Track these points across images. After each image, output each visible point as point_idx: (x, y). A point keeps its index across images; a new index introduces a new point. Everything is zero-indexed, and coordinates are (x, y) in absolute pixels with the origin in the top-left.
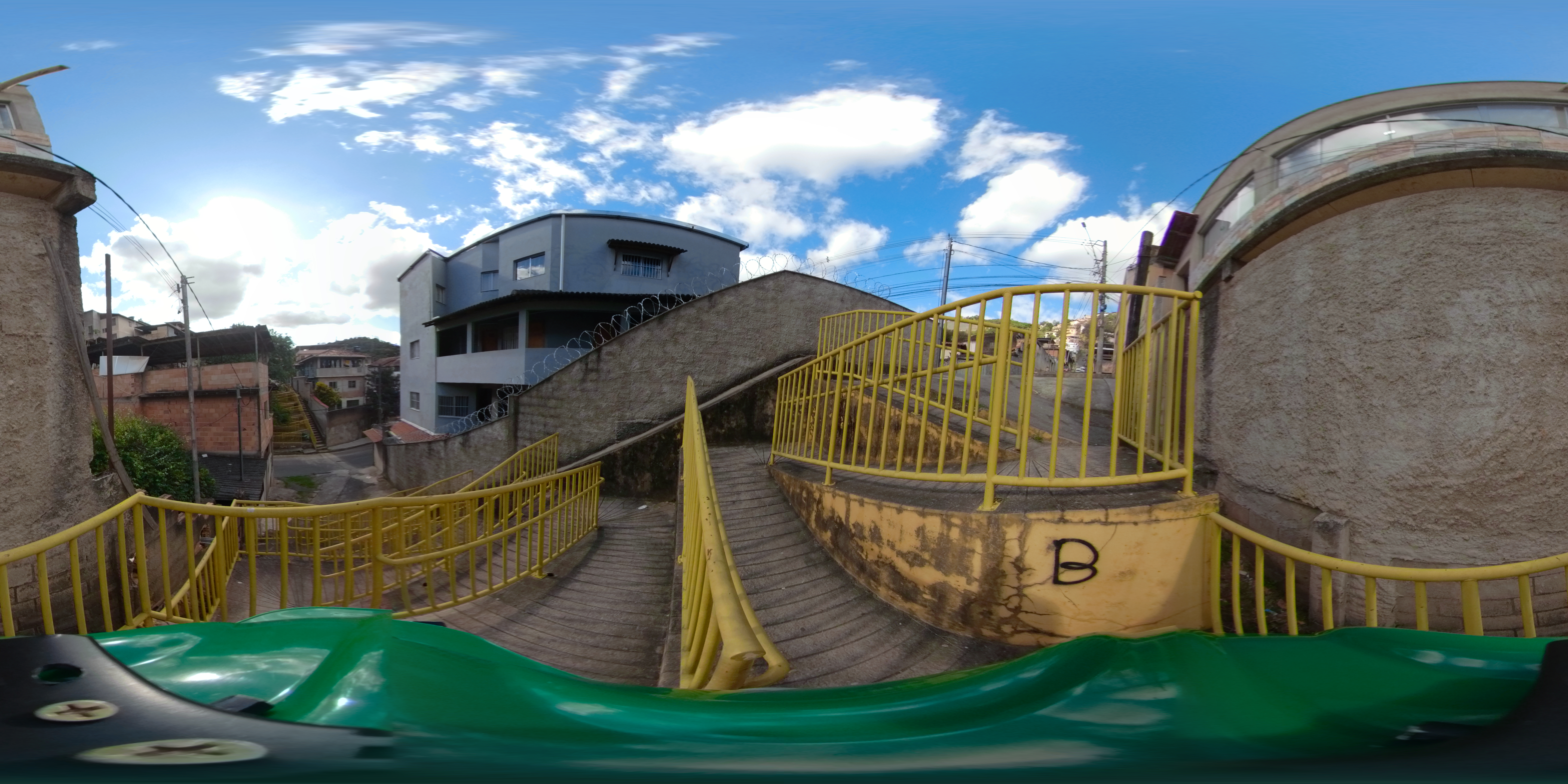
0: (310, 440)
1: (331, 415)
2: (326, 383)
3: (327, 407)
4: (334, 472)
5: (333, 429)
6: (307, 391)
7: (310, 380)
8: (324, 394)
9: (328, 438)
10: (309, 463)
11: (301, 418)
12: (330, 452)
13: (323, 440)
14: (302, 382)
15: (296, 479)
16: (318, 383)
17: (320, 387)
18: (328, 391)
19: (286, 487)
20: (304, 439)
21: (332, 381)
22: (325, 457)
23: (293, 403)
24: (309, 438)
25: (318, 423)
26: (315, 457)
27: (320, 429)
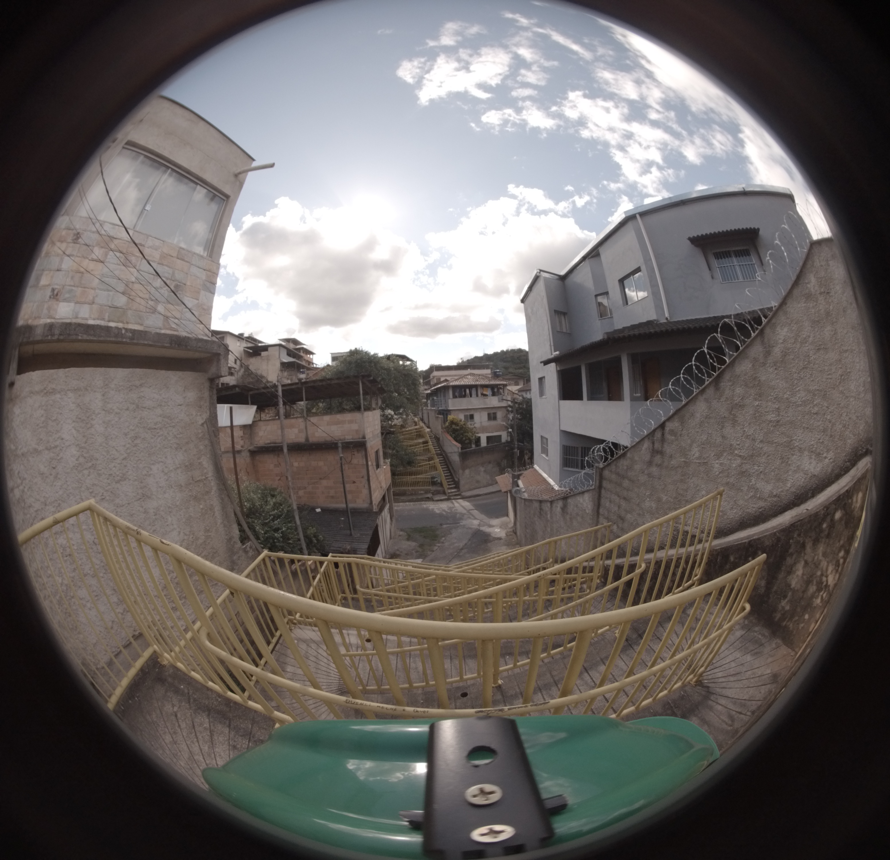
0: (441, 485)
1: (464, 456)
2: (461, 417)
3: (459, 445)
4: (464, 523)
5: (467, 472)
6: (438, 426)
7: (441, 412)
8: (456, 430)
9: (462, 483)
10: (437, 512)
11: (431, 459)
12: (463, 498)
14: (432, 415)
15: (420, 530)
16: (450, 417)
17: (452, 423)
18: (462, 428)
19: (408, 539)
20: (434, 483)
21: (468, 413)
23: (421, 440)
24: (439, 481)
25: (450, 463)
26: (444, 506)
27: (452, 471)
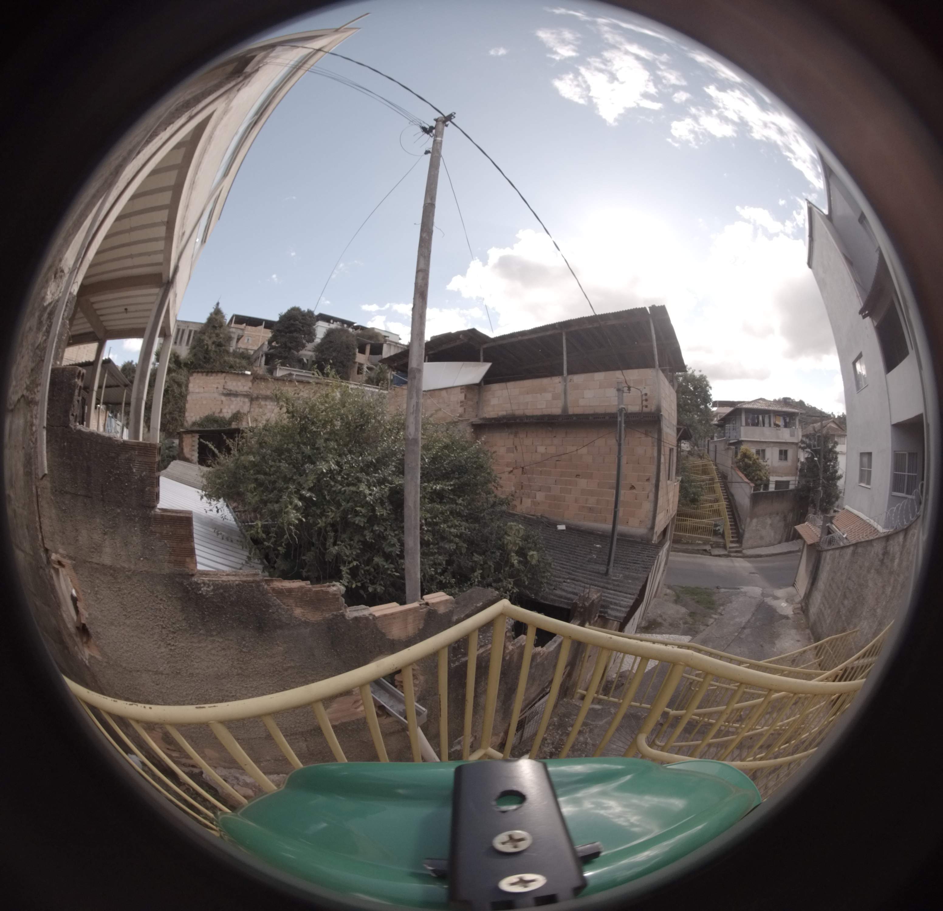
0: (723, 536)
1: (754, 499)
2: (753, 450)
3: (751, 485)
4: (744, 589)
5: (755, 522)
6: (727, 460)
7: (732, 443)
8: (749, 466)
9: (747, 536)
10: (715, 570)
11: (715, 502)
12: (745, 557)
13: (739, 537)
14: (721, 448)
15: (692, 592)
16: (743, 449)
17: (744, 455)
18: (754, 462)
19: (676, 602)
20: (715, 533)
21: (760, 447)
22: (737, 564)
23: (707, 478)
24: (721, 531)
25: (736, 509)
26: (723, 563)
27: (737, 520)
